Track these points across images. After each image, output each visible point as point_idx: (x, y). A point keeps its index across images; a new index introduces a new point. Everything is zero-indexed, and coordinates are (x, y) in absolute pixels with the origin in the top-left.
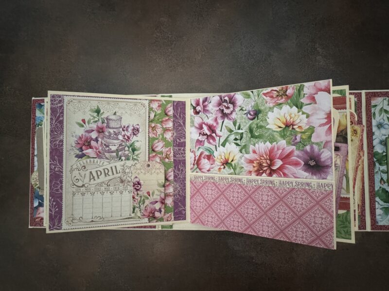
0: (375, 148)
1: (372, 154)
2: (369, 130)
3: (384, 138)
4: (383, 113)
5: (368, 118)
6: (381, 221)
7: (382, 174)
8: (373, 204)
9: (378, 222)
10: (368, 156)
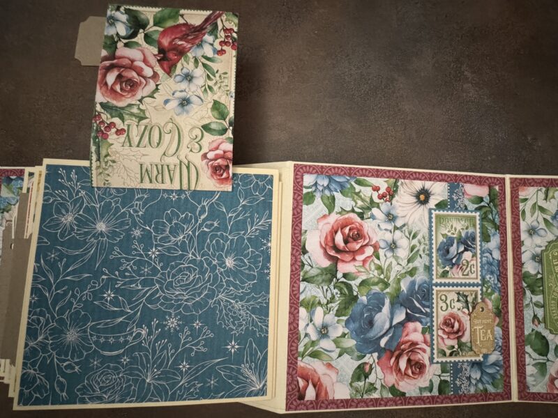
0: (525, 266)
1: (521, 276)
2: (515, 238)
3: (539, 250)
4: (537, 212)
5: (515, 218)
6: (534, 385)
7: (535, 308)
8: (521, 357)
9: (528, 387)
10: (515, 279)
